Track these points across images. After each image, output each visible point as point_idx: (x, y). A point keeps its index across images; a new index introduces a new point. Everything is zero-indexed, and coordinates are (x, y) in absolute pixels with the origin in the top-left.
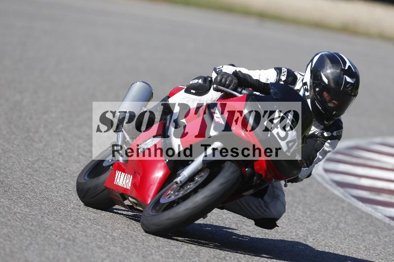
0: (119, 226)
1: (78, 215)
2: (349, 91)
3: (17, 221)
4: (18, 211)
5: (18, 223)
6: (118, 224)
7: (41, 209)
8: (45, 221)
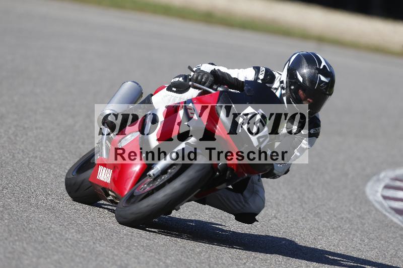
0: (172, 253)
1: (131, 241)
2: (324, 90)
3: (68, 247)
4: (70, 237)
5: (69, 249)
6: (172, 251)
7: (93, 235)
8: (97, 247)
